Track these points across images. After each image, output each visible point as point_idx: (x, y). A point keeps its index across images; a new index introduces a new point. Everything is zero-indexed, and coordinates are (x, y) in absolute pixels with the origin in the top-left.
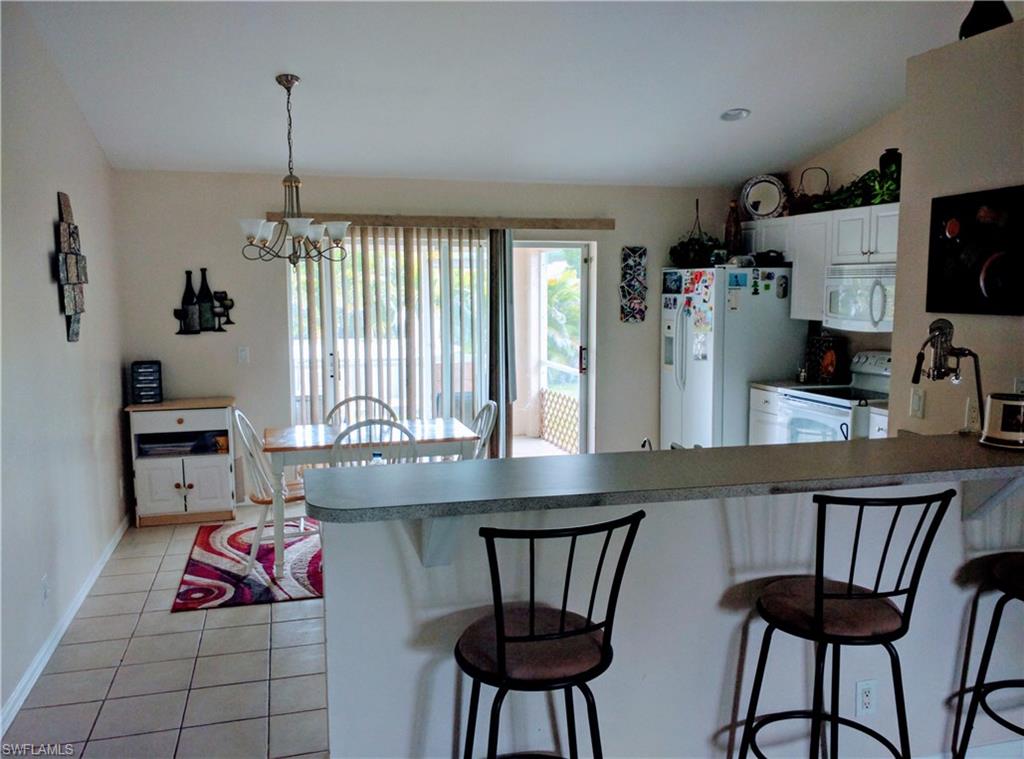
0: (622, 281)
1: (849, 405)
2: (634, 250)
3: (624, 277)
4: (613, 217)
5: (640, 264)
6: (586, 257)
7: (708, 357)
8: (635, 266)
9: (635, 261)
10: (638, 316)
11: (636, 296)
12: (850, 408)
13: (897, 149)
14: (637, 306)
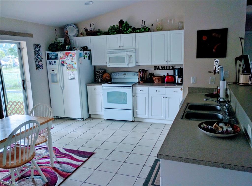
0: (35, 56)
1: (131, 86)
2: (37, 45)
3: (35, 54)
4: (32, 33)
5: (39, 50)
6: (19, 47)
7: (76, 78)
8: (38, 51)
9: (38, 49)
10: (41, 68)
11: (40, 61)
12: (131, 87)
13: (122, 20)
14: (40, 64)
